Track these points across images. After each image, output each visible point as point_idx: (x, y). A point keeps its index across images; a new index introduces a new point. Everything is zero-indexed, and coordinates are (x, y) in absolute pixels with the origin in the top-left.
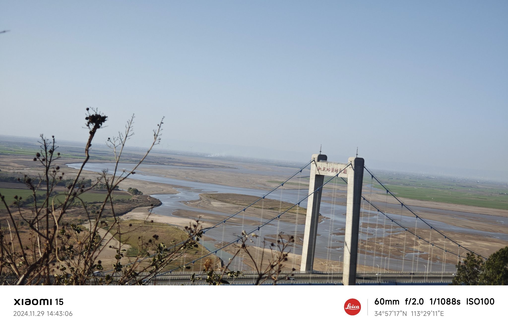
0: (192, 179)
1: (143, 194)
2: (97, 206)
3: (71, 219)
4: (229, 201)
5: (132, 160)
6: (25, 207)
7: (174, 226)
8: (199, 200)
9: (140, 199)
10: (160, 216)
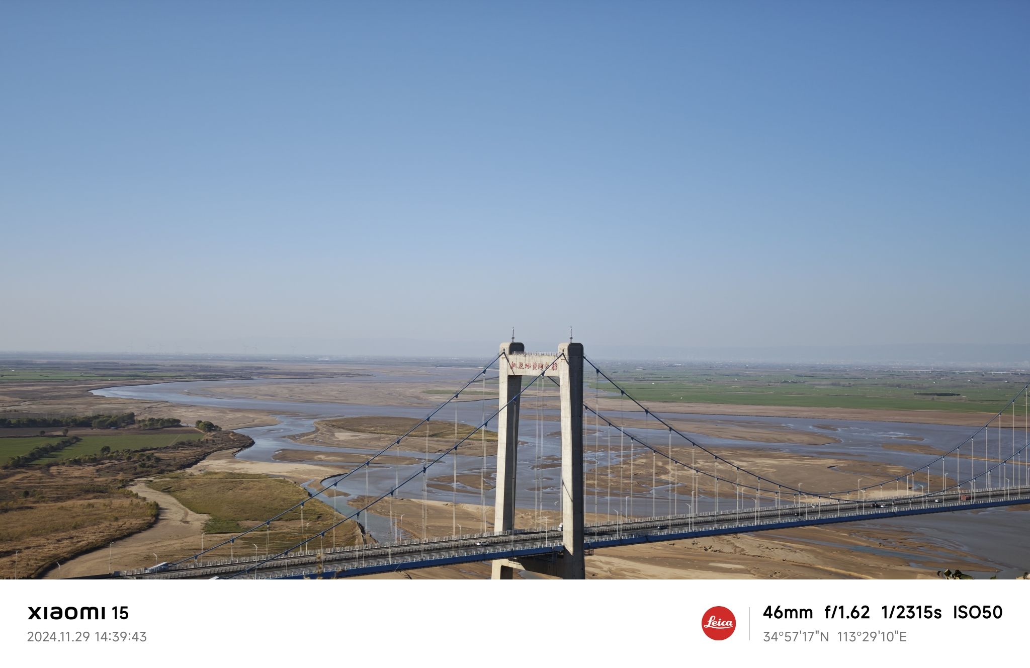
0: (299, 398)
1: (222, 430)
2: (148, 455)
3: (107, 480)
4: (364, 428)
5: (198, 376)
6: (29, 467)
7: (278, 477)
8: (314, 432)
9: (218, 439)
10: (253, 463)
